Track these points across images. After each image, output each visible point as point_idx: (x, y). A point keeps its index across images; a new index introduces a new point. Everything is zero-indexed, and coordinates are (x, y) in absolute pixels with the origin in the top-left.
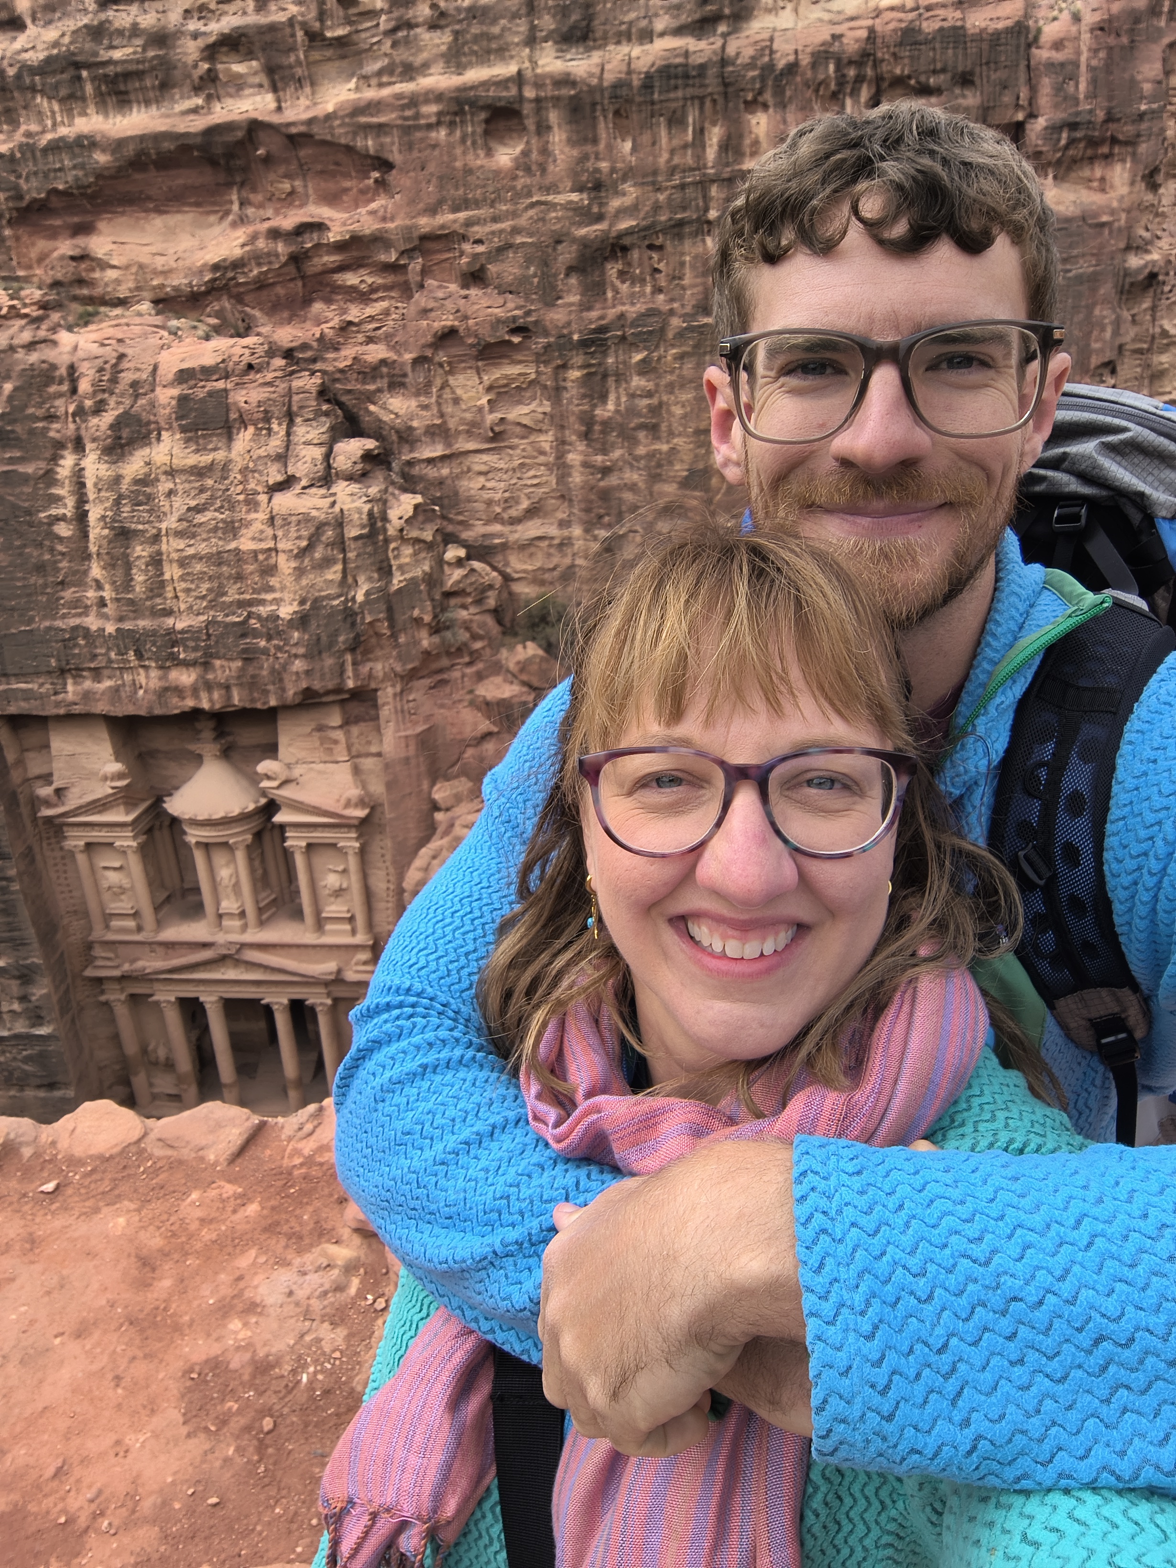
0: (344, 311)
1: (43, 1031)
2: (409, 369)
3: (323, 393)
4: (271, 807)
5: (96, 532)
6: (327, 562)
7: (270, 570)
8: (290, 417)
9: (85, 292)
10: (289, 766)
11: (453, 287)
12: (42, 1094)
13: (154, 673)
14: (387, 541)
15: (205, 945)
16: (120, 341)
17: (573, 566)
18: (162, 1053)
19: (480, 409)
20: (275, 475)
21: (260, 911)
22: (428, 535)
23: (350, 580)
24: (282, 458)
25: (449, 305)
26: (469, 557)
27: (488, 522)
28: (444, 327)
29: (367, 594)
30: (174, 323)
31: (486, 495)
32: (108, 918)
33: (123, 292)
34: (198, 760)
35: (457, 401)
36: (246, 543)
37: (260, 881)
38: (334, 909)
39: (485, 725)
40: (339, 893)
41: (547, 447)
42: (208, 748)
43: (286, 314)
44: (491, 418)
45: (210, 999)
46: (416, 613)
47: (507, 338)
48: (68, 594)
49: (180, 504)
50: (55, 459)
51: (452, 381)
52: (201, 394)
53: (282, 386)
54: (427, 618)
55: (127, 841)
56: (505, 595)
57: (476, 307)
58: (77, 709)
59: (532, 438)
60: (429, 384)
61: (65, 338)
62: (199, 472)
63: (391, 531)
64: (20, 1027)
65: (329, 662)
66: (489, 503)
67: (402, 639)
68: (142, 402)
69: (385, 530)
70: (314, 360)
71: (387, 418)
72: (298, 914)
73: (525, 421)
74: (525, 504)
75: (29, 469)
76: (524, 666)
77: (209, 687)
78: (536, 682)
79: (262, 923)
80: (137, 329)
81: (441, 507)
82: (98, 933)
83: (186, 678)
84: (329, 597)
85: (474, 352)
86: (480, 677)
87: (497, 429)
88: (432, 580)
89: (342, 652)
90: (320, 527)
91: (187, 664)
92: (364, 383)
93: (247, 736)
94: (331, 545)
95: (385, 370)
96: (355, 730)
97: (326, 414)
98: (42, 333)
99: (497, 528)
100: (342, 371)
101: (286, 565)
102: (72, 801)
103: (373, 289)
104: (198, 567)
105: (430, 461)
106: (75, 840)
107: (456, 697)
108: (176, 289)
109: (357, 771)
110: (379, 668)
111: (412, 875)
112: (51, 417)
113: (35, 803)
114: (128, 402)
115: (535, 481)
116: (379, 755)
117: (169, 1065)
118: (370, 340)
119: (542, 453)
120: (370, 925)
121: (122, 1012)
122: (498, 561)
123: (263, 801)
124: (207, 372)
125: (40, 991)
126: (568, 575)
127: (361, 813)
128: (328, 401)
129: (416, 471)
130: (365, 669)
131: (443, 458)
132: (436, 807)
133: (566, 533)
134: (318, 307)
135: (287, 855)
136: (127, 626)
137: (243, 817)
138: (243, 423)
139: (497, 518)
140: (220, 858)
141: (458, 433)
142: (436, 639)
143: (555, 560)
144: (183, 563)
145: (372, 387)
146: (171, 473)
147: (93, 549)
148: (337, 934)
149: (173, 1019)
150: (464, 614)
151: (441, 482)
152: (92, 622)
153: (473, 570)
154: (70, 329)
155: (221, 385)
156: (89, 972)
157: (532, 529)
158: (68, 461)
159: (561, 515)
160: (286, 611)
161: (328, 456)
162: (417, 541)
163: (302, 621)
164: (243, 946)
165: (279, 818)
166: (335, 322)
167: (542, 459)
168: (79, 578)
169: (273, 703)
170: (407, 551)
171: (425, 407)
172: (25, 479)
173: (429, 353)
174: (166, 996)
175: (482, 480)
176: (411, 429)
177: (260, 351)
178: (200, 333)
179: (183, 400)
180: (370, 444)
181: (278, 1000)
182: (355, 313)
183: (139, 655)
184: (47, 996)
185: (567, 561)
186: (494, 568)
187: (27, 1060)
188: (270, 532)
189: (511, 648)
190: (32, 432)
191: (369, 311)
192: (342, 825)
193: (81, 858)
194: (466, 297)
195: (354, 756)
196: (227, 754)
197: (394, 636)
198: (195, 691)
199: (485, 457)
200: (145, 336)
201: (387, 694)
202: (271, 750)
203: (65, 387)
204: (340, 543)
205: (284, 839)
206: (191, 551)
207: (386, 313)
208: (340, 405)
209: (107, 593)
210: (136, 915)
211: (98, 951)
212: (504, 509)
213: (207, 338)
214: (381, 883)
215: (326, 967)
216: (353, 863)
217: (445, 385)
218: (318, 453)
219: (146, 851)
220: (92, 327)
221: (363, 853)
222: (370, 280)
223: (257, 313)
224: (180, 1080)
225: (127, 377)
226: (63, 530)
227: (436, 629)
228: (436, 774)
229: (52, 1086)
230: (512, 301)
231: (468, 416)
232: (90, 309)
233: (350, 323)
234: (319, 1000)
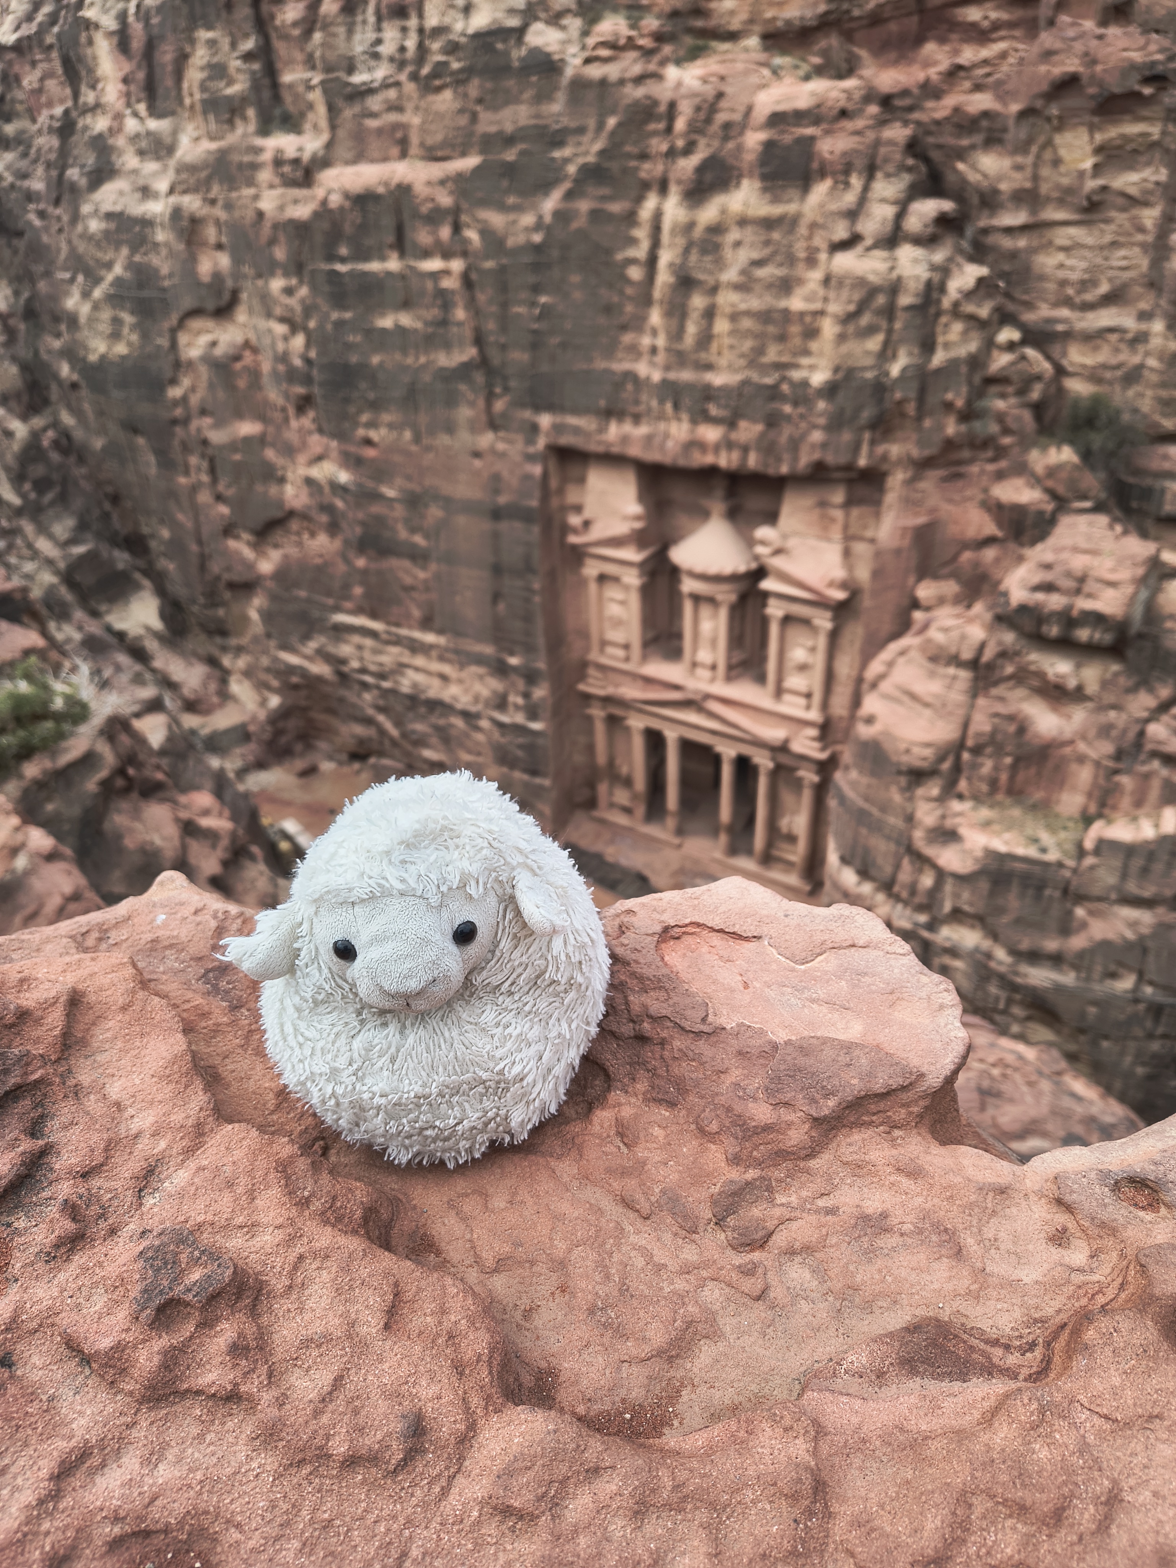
0: (956, 52)
1: (537, 726)
2: (1011, 123)
3: (913, 147)
4: (760, 573)
5: (664, 277)
6: (871, 330)
7: (812, 333)
8: (871, 171)
9: (699, 23)
10: (785, 537)
11: (1089, 25)
12: (525, 777)
13: (685, 426)
14: (939, 314)
15: (677, 687)
16: (722, 78)
17: (1141, 367)
18: (624, 770)
19: (1081, 174)
20: (841, 232)
21: (730, 668)
22: (984, 312)
23: (889, 352)
24: (853, 214)
25: (1079, 47)
26: (1024, 342)
27: (1056, 305)
28: (1066, 73)
29: (904, 370)
30: (778, 61)
31: (1061, 274)
32: (604, 644)
33: (735, 24)
34: (705, 515)
35: (1057, 162)
36: (796, 303)
37: (736, 640)
38: (795, 681)
39: (990, 528)
40: (803, 668)
41: (1149, 223)
42: (718, 506)
43: (893, 55)
44: (1091, 184)
45: (671, 735)
46: (949, 396)
47: (1137, 87)
48: (627, 338)
49: (744, 256)
50: (639, 199)
51: (1058, 139)
52: (787, 139)
53: (871, 135)
54: (960, 403)
55: (633, 579)
56: (1053, 390)
57: (1109, 49)
58: (615, 450)
59: (1135, 212)
60: (1029, 141)
61: (672, 73)
62: (768, 224)
63: (946, 303)
64: (519, 718)
65: (847, 436)
66: (1063, 283)
67: (927, 423)
68: (731, 145)
69: (939, 301)
70: (911, 109)
71: (973, 177)
72: (761, 679)
73: (1133, 191)
74: (1104, 288)
75: (616, 207)
76: (1052, 472)
77: (729, 445)
78: (1061, 490)
79: (729, 678)
80: (740, 66)
81: (1008, 283)
82: (594, 656)
83: (711, 434)
84: (864, 369)
85: (1092, 104)
86: (1000, 476)
87: (1095, 198)
88: (976, 362)
89: (862, 429)
90: (873, 291)
91: (715, 421)
92: (959, 136)
93: (755, 501)
94: (879, 312)
95: (985, 123)
96: (855, 512)
97: (909, 169)
98: (652, 67)
99: (1064, 312)
100: (938, 123)
101: (829, 328)
102: (597, 533)
103: (996, 26)
104: (747, 323)
105: (1009, 231)
106: (591, 569)
107: (968, 493)
108: (788, 22)
109: (847, 553)
110: (895, 450)
111: (876, 667)
112: (644, 156)
113: (566, 529)
114: (716, 143)
115: (1124, 263)
116: (872, 541)
117: (628, 782)
118: (978, 88)
119: (1141, 229)
120: (825, 705)
121: (600, 728)
122: (1056, 350)
123: (754, 566)
124: (799, 116)
125: (540, 692)
126: (1133, 376)
127: (840, 595)
128: (915, 156)
129: (992, 239)
130: (880, 449)
131: (1024, 228)
132: (915, 604)
133: (1143, 326)
134: (930, 48)
135: (764, 622)
136: (672, 376)
137: (733, 578)
138: (823, 174)
139: (1068, 302)
140: (705, 611)
141: (1048, 199)
142: (963, 428)
143: (1122, 357)
144: (734, 317)
145: (965, 142)
146: (743, 222)
147: (657, 294)
148: (793, 706)
149: (639, 745)
150: (1000, 404)
151: (1013, 255)
152: (642, 369)
153: (1023, 358)
154: (678, 62)
155: (809, 131)
156: (582, 687)
157: (1105, 318)
158: (651, 203)
159: (1144, 305)
160: (818, 378)
161: (900, 216)
162: (972, 318)
163: (831, 390)
164: (708, 696)
165: (767, 584)
166: (944, 65)
167: (1140, 237)
168: (638, 323)
169: (784, 469)
170: (957, 327)
171: (1018, 168)
172: (610, 217)
173: (1039, 104)
174: (637, 723)
175: (1061, 257)
176: (996, 192)
177: (857, 96)
178: (801, 73)
179: (769, 145)
180: (947, 205)
181: (728, 752)
182: (969, 54)
183: (676, 406)
184: (543, 699)
185: (1136, 360)
186: (1048, 357)
187: (520, 747)
188: (821, 292)
189: (1044, 449)
190: (625, 171)
191: (986, 52)
192: (821, 603)
193: (593, 587)
194: (1100, 37)
195: (849, 538)
196: (733, 515)
197: (919, 418)
198: (717, 448)
199: (1072, 231)
200: (746, 73)
201: (897, 479)
202: (772, 518)
203: (661, 126)
204: (889, 312)
205: (764, 605)
206: (743, 307)
207: (1003, 55)
208: (926, 159)
209: (661, 341)
210: (626, 647)
211: (591, 671)
212: (1079, 292)
213: (807, 78)
214: (845, 667)
215: (775, 733)
216: (822, 642)
217: (1049, 143)
218: (888, 211)
219: (647, 592)
220: (699, 62)
221: (834, 636)
222: (994, 15)
223: (863, 53)
224: (635, 797)
225: (721, 117)
226: (635, 273)
227: (967, 416)
228: (924, 571)
229: (534, 772)
230: (1156, 41)
231: (1065, 181)
232: (700, 42)
233: (960, 67)
234: (763, 761)
